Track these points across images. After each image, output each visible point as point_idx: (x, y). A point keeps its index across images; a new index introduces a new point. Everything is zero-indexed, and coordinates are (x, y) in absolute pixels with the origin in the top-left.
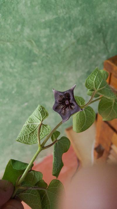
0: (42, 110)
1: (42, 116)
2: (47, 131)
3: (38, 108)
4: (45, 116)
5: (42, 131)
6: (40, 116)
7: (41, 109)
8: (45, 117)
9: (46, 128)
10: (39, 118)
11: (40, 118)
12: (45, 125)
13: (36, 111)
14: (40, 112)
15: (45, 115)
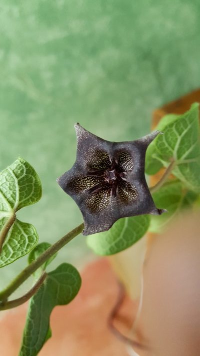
0: (26, 176)
1: (20, 194)
2: (24, 242)
3: (14, 166)
4: (31, 198)
5: (10, 241)
6: (15, 194)
7: (22, 171)
8: (28, 200)
9: (23, 232)
10: (9, 196)
11: (11, 199)
12: (21, 223)
13: (6, 174)
14: (19, 182)
15: (32, 193)
